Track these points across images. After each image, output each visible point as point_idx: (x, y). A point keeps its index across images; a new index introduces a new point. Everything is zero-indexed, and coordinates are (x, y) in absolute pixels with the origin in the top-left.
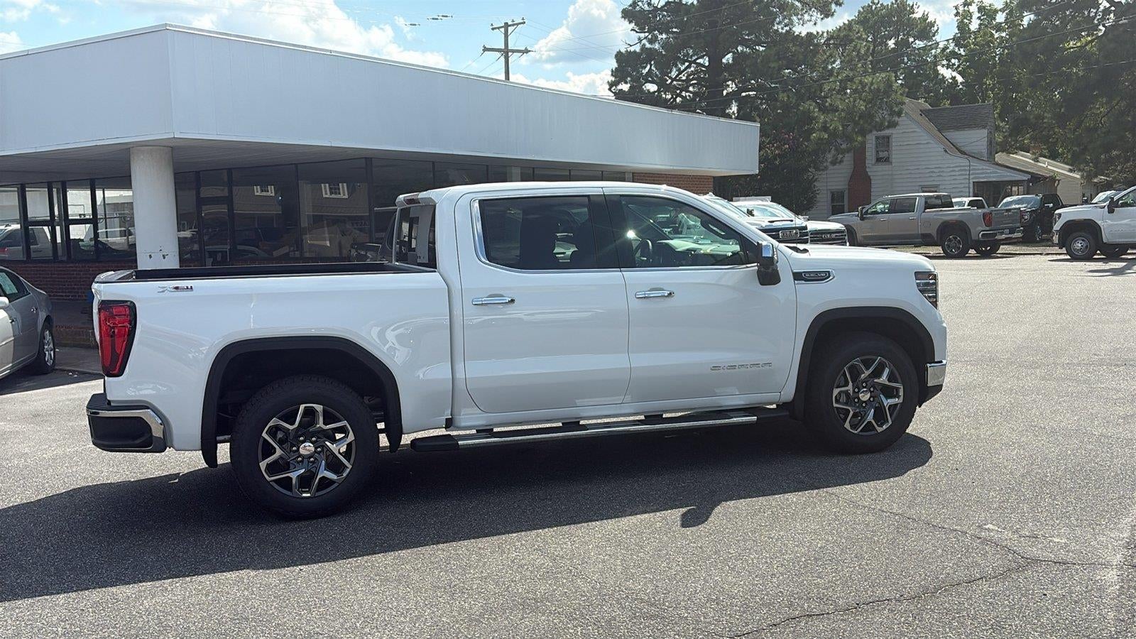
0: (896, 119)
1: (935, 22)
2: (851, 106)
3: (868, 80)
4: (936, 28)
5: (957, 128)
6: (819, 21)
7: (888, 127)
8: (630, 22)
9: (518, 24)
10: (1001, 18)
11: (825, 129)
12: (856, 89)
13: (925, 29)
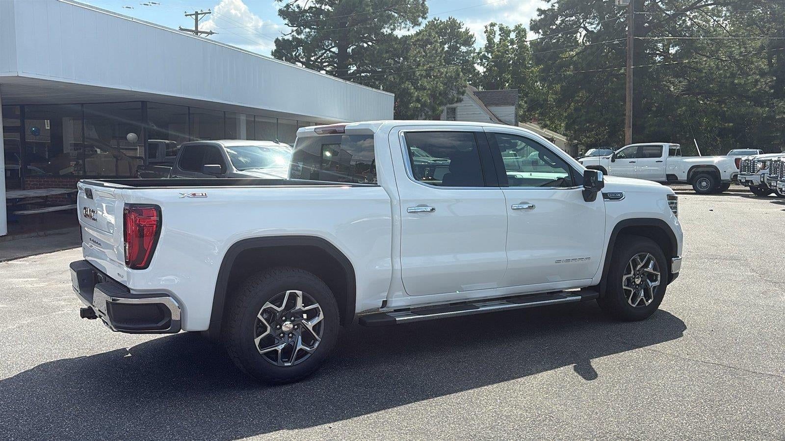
0: (461, 96)
1: (474, 35)
2: (434, 86)
3: (444, 70)
4: (474, 39)
5: (497, 105)
6: (411, 28)
7: (457, 102)
8: (284, 19)
9: (205, 13)
10: (513, 35)
11: (418, 100)
12: (437, 76)
13: (468, 40)
